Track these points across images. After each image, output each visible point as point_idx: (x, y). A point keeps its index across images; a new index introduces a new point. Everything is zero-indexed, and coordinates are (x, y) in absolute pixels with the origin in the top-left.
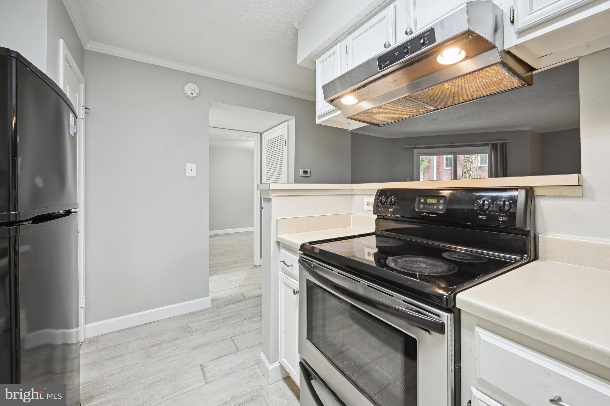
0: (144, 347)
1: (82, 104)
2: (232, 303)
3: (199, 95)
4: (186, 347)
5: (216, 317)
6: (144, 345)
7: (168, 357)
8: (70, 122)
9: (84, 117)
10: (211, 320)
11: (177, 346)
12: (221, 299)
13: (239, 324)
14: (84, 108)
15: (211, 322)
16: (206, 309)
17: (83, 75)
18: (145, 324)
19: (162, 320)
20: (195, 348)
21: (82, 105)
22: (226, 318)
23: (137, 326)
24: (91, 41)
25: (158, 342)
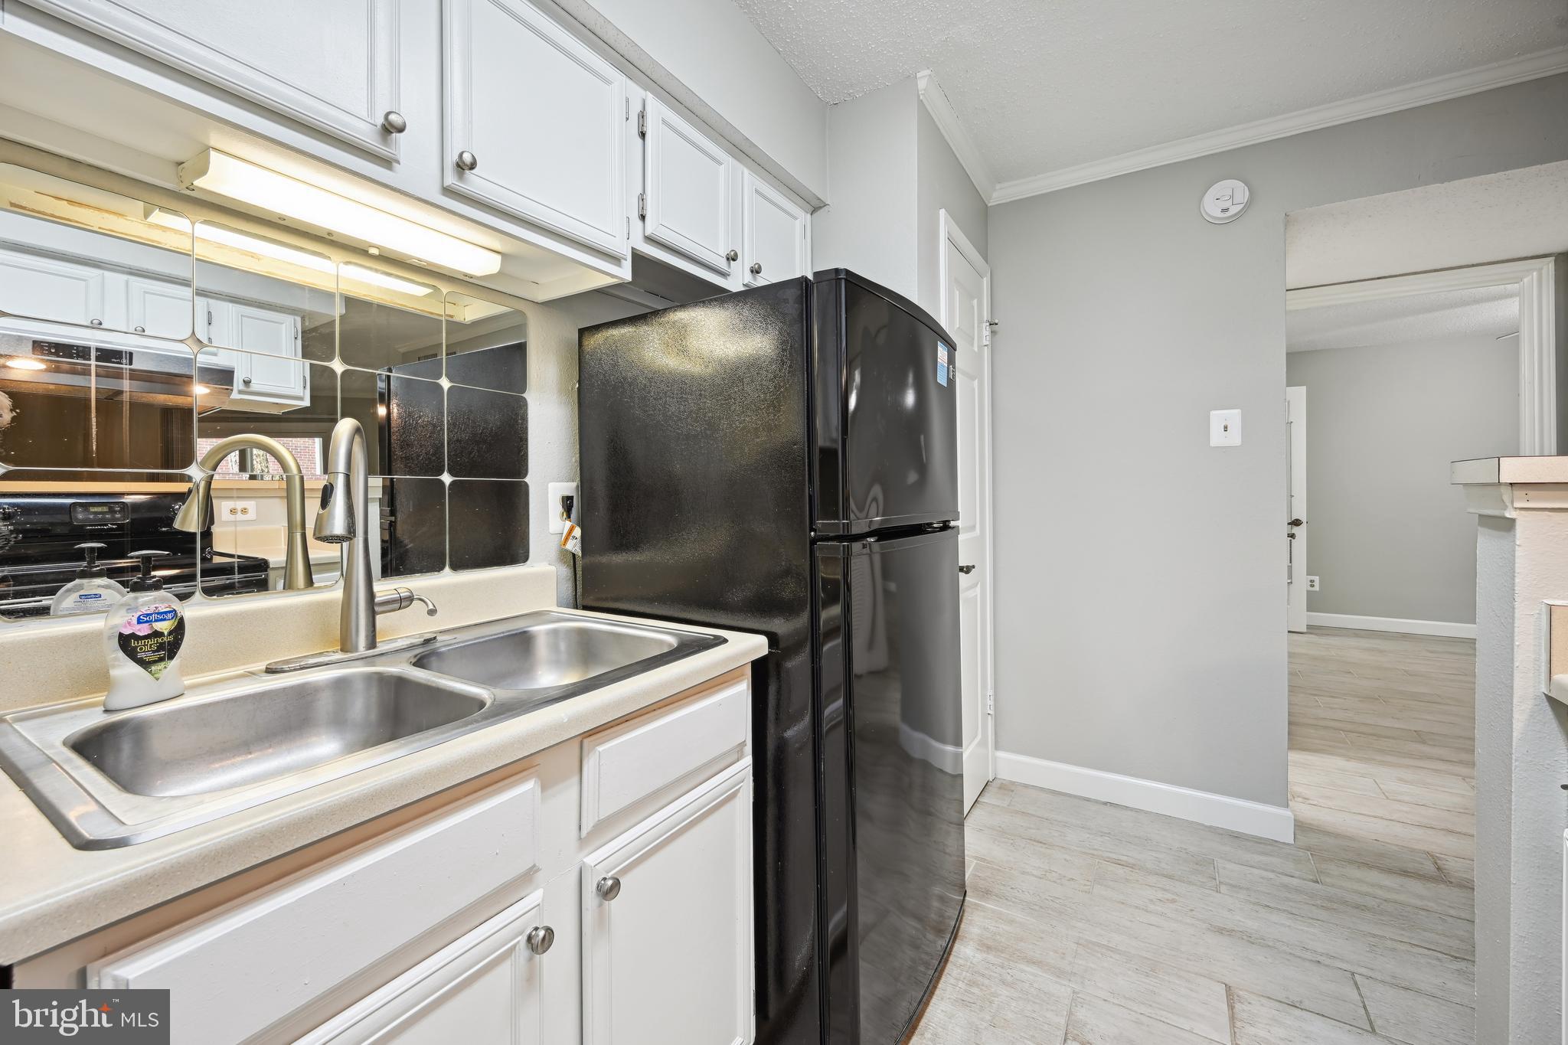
0: (1095, 853)
1: (986, 316)
2: (1378, 868)
3: (1248, 205)
4: (1194, 913)
5: (1305, 882)
6: (1095, 849)
7: (1143, 909)
8: (939, 360)
9: (988, 343)
10: (1286, 880)
11: (1169, 896)
12: (1337, 836)
13: (1394, 950)
14: (988, 324)
15: (1286, 886)
16: (1276, 841)
17: (987, 262)
18: (1105, 803)
19: (1146, 812)
20: (1221, 931)
21: (985, 319)
22: (1345, 903)
23: (1088, 800)
24: (998, 186)
25: (1125, 858)
